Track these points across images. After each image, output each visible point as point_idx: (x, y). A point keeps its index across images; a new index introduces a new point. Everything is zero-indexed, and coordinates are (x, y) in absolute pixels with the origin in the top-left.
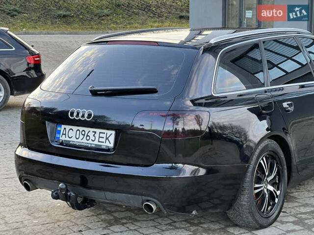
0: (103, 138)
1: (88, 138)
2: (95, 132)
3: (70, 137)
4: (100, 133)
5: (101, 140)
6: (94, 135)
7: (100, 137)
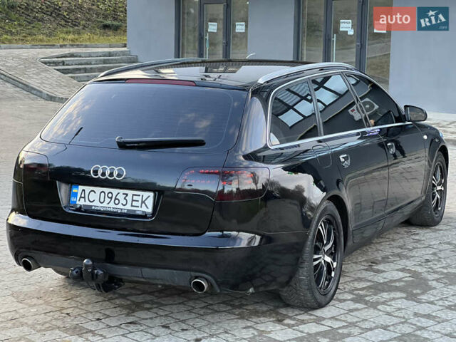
0: (138, 201)
1: (117, 202)
2: (127, 195)
3: (92, 200)
4: (133, 195)
5: (134, 203)
6: (125, 198)
7: (133, 200)
